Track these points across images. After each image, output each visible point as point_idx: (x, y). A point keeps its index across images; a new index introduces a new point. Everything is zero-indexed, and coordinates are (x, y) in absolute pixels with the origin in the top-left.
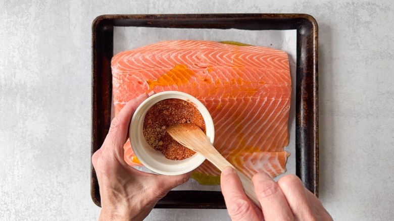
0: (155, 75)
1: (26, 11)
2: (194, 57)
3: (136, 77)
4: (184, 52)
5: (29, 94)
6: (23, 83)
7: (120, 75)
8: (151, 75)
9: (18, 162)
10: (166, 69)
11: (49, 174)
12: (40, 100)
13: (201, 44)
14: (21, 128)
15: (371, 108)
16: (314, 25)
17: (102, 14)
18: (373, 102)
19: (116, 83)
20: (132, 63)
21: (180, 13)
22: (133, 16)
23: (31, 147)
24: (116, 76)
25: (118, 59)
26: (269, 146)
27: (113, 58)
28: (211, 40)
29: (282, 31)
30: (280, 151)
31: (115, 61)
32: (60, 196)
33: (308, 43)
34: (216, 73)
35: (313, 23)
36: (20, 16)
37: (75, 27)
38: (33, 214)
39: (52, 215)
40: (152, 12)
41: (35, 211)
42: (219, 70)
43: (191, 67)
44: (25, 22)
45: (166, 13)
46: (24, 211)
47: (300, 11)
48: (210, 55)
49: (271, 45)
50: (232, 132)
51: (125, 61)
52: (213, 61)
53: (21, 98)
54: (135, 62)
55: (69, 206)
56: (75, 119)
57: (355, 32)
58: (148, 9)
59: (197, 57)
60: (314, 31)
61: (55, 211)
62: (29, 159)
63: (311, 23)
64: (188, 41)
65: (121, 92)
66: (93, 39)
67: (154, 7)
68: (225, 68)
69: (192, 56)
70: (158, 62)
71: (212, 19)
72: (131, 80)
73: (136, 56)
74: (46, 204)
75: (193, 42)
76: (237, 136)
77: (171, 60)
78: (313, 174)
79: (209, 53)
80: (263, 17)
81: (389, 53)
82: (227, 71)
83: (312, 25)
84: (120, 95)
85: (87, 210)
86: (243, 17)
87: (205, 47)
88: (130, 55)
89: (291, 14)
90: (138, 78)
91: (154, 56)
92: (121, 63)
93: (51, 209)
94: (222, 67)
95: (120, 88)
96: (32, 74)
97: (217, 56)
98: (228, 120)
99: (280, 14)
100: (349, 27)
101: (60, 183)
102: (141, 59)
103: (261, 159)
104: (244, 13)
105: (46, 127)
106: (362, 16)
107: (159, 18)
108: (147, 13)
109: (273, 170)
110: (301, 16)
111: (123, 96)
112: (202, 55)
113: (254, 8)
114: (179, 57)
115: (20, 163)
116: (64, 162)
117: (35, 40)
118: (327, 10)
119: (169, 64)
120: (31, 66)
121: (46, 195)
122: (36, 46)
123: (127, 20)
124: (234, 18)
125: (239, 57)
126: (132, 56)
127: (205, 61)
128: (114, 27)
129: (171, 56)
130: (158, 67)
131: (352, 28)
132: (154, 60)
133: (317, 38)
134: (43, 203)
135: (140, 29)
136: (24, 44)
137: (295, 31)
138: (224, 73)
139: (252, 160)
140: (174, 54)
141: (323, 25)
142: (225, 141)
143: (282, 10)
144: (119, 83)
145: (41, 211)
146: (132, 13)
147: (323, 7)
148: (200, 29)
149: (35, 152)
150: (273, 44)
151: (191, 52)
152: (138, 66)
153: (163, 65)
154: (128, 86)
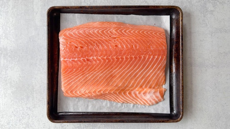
0: (86, 43)
1: (7, 4)
2: (108, 32)
3: (74, 44)
4: (103, 29)
5: (9, 54)
6: (5, 48)
7: (64, 43)
8: (83, 42)
9: (2, 95)
10: (92, 39)
11: (21, 102)
12: (16, 58)
13: (113, 24)
14: (4, 75)
15: (215, 62)
16: (180, 12)
17: (53, 6)
18: (216, 59)
19: (62, 47)
20: (71, 35)
21: (100, 5)
22: (72, 7)
23: (10, 86)
24: (62, 43)
25: (63, 33)
26: (154, 85)
27: (60, 32)
28: (119, 22)
29: (162, 16)
30: (160, 88)
31: (61, 35)
32: (28, 116)
33: (177, 23)
34: (122, 41)
35: (180, 11)
36: (3, 7)
37: (36, 14)
38: (12, 127)
39: (23, 127)
40: (83, 4)
41: (13, 125)
42: (124, 40)
43: (107, 38)
44: (6, 10)
45: (92, 5)
46: (6, 125)
47: (172, 4)
48: (118, 31)
49: (155, 24)
50: (132, 77)
51: (67, 34)
52: (120, 34)
53: (4, 56)
54: (73, 35)
55: (33, 122)
56: (37, 69)
57: (204, 17)
58: (81, 3)
59: (110, 32)
60: (181, 16)
61: (25, 125)
62: (9, 94)
63: (178, 11)
64: (106, 22)
65: (65, 53)
66: (48, 21)
67: (85, 2)
68: (127, 38)
69: (107, 31)
70: (87, 35)
71: (120, 9)
72: (71, 46)
73: (74, 31)
74: (20, 121)
75: (108, 23)
76: (134, 79)
77: (95, 34)
78: (180, 101)
79: (118, 29)
80: (150, 8)
81: (225, 29)
82: (129, 40)
83: (179, 13)
84: (64, 55)
85: (45, 124)
86: (138, 8)
87: (115, 26)
88: (71, 31)
89: (167, 6)
90: (75, 44)
91: (85, 31)
92: (65, 35)
93: (22, 124)
94: (126, 38)
95: (64, 51)
96: (11, 42)
97: (123, 31)
98: (129, 70)
99: (160, 6)
100: (201, 14)
101: (28, 108)
102: (77, 33)
103: (149, 93)
104: (139, 5)
105: (20, 74)
106: (209, 7)
107: (87, 8)
108: (80, 5)
109: (157, 99)
110: (173, 7)
111: (66, 55)
112: (114, 31)
113: (144, 3)
114: (100, 32)
115: (3, 96)
116: (30, 95)
117: (12, 21)
118: (188, 4)
119: (94, 36)
120: (10, 37)
121: (20, 115)
122: (13, 25)
123: (68, 9)
124: (133, 9)
125: (136, 32)
126: (72, 31)
127: (116, 35)
128: (61, 14)
129: (95, 31)
130: (87, 38)
131: (203, 15)
132: (85, 33)
133: (182, 20)
134: (17, 120)
135: (76, 15)
136: (6, 24)
137: (169, 16)
138: (127, 41)
139: (144, 93)
140: (97, 30)
141: (186, 12)
142: (128, 82)
143: (161, 3)
144: (64, 47)
145: (17, 125)
146: (71, 5)
147: (186, 2)
148: (112, 15)
149: (12, 90)
150: (156, 24)
151: (107, 29)
152: (75, 37)
153: (90, 37)
154: (69, 49)
